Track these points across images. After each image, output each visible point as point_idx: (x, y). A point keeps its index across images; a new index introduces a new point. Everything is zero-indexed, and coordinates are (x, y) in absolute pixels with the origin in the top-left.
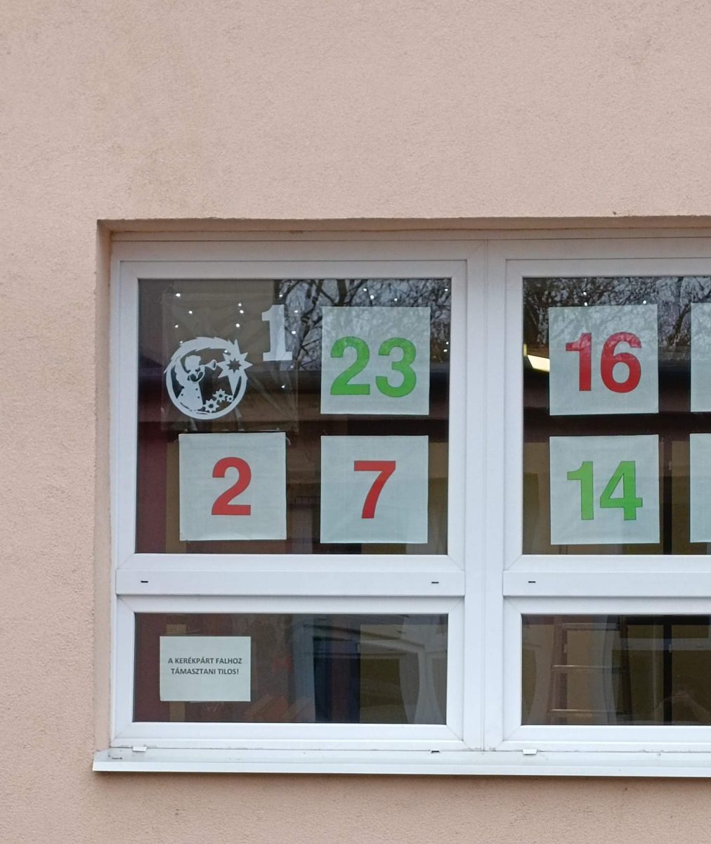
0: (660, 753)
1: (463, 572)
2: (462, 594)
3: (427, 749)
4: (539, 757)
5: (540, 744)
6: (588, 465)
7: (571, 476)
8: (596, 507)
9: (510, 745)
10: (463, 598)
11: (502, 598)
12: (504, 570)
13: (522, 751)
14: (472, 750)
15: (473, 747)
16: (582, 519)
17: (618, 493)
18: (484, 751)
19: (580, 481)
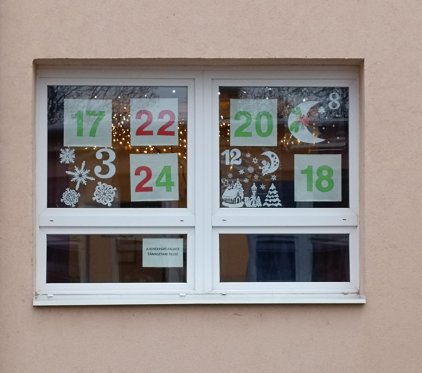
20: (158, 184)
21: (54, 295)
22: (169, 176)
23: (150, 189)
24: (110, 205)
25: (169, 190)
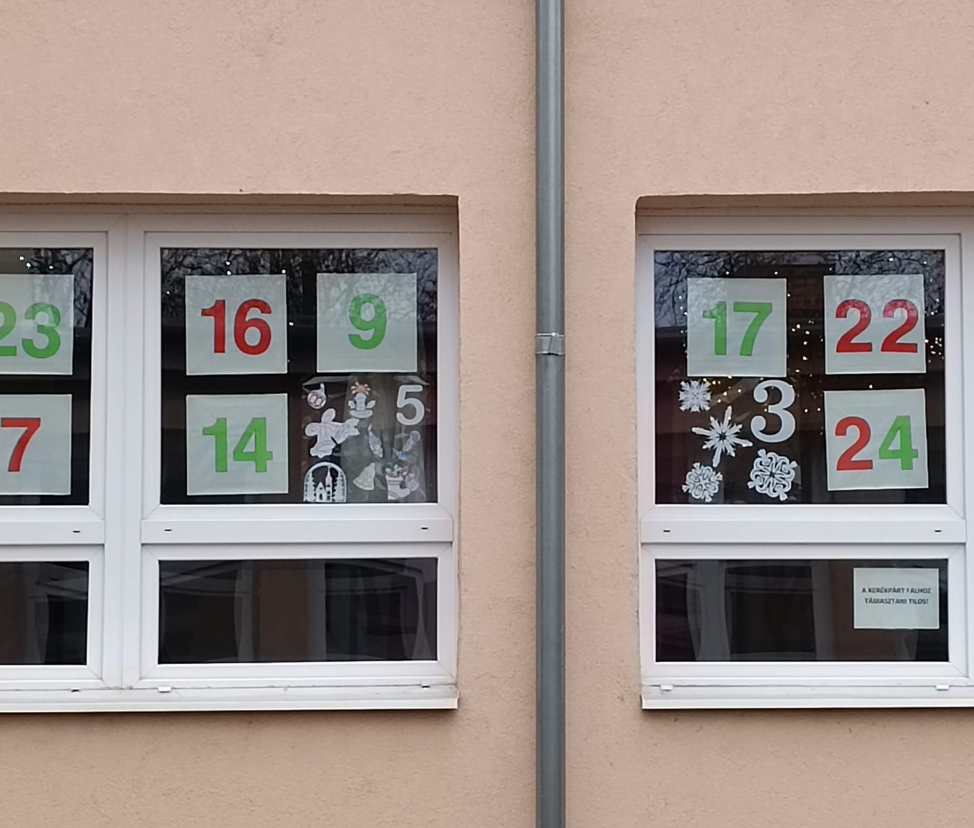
0: (286, 688)
1: (103, 522)
2: (102, 542)
3: (67, 688)
4: (173, 694)
5: (175, 682)
6: (222, 421)
7: (206, 432)
8: (230, 460)
9: (146, 683)
10: (103, 545)
11: (140, 546)
12: (143, 519)
13: (158, 689)
14: (110, 689)
15: (111, 686)
16: (217, 471)
17: (250, 447)
18: (122, 689)
19: (214, 436)
20: (884, 453)
21: (675, 686)
22: (906, 437)
23: (867, 465)
24: (783, 498)
25: (907, 466)
